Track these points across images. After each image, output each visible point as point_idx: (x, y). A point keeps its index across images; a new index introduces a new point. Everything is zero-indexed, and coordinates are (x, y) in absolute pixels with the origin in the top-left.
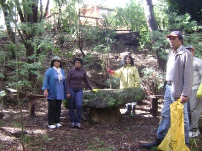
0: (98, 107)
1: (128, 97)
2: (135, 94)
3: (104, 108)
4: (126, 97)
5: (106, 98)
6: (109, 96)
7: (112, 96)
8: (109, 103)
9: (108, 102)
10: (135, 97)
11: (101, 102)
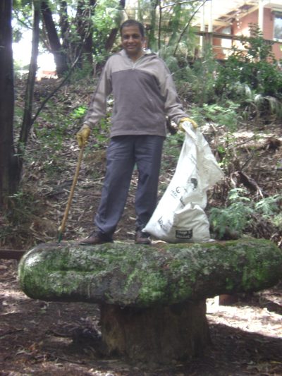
0: (112, 301)
1: (213, 272)
2: (241, 266)
3: (128, 308)
4: (206, 272)
5: (136, 271)
6: (144, 265)
7: (154, 268)
8: (145, 290)
9: (140, 285)
10: (240, 275)
11: (121, 285)
